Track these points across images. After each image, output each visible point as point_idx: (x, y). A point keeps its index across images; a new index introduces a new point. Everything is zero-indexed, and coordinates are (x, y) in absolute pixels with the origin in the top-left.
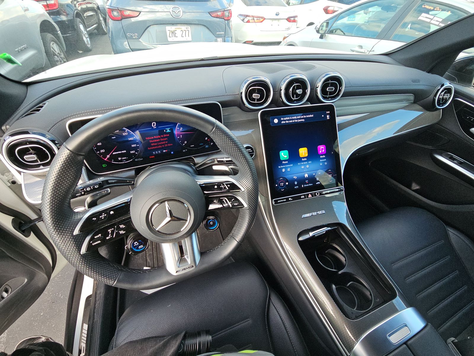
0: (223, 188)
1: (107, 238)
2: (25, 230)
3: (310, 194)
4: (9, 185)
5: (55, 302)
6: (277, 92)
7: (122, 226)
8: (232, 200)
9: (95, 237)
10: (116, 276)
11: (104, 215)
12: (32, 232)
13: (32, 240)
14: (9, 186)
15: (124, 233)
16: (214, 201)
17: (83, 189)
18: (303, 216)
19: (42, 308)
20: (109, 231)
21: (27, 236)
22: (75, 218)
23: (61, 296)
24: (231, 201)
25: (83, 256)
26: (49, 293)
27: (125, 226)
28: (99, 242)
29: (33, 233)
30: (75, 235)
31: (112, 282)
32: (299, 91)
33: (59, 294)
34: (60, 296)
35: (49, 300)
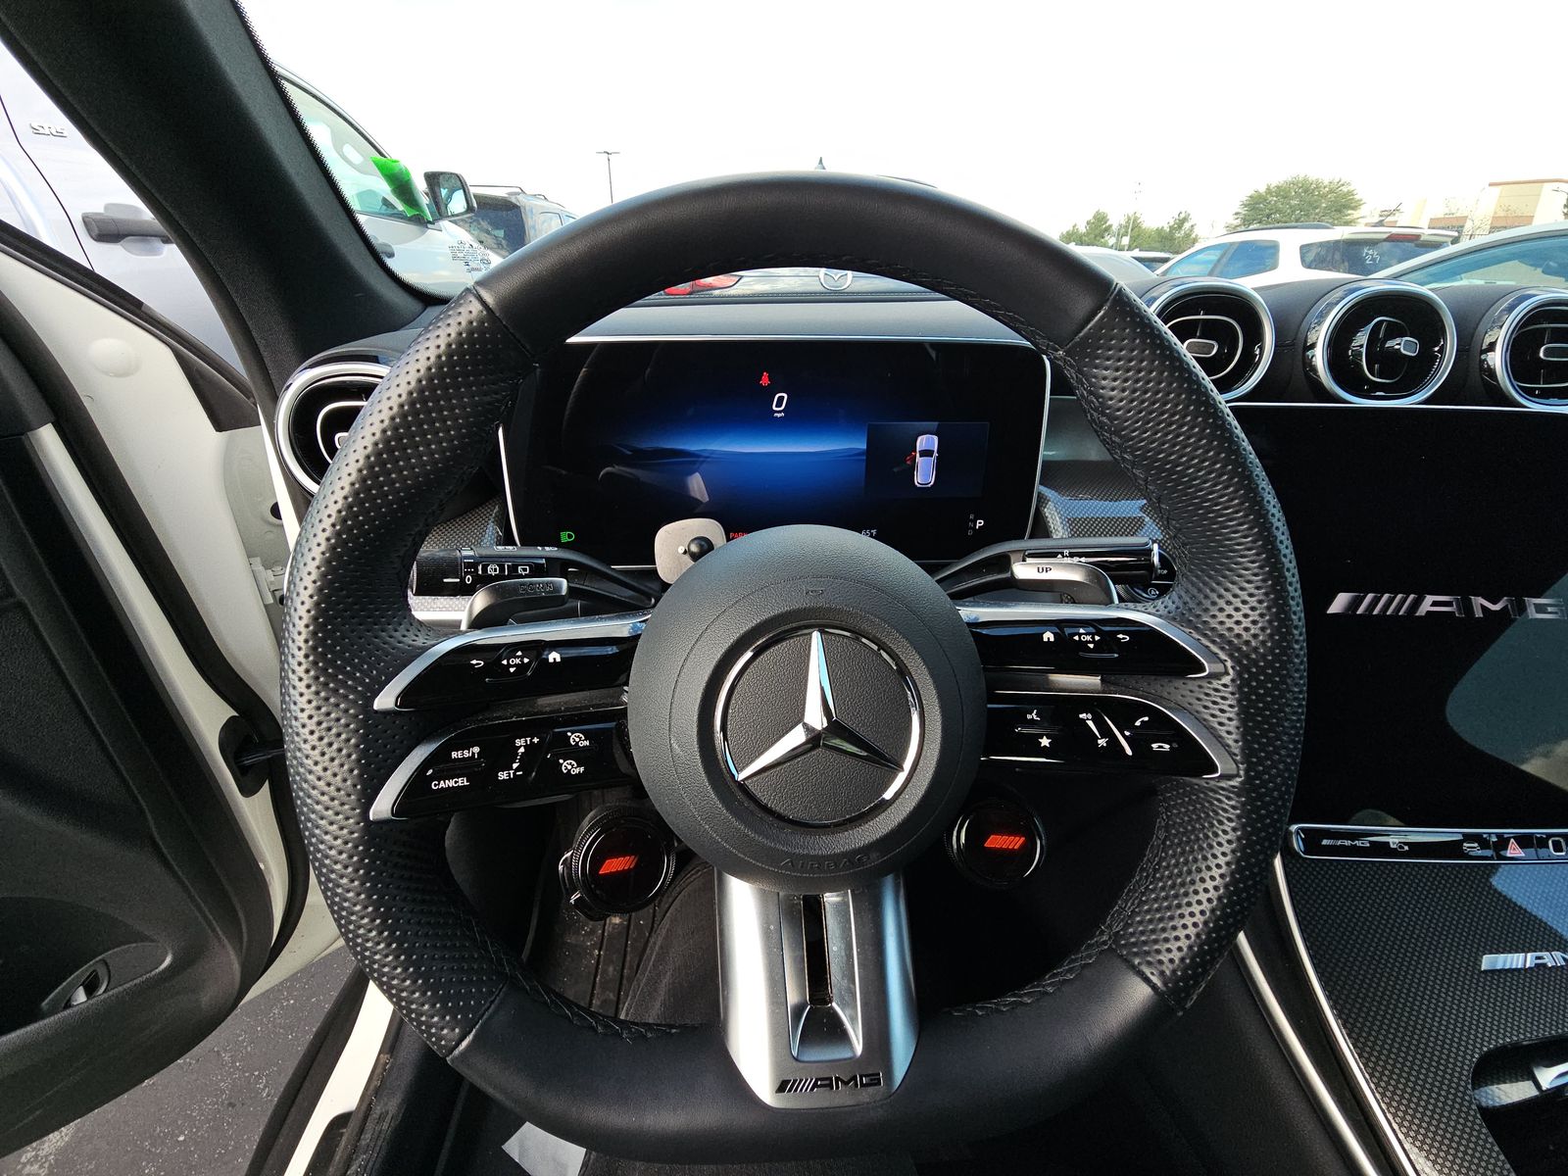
0: (1091, 646)
1: (503, 776)
2: (251, 766)
3: (1512, 840)
4: (270, 600)
5: (239, 1105)
6: (1293, 347)
7: (577, 739)
8: (1138, 723)
9: (454, 755)
10: (478, 1003)
11: (522, 657)
12: (267, 783)
13: (255, 813)
14: (266, 606)
15: (577, 771)
16: (1029, 717)
17: (474, 565)
18: (1488, 962)
19: (191, 1114)
20: (519, 742)
21: (248, 791)
22: (404, 636)
23: (265, 1087)
24: (1131, 728)
25: (374, 833)
26: (234, 1062)
27: (587, 743)
28: (462, 782)
29: (268, 789)
30: (376, 712)
31: (451, 1036)
32: (1404, 345)
33: (259, 1077)
34: (261, 1086)
35: (223, 1092)
